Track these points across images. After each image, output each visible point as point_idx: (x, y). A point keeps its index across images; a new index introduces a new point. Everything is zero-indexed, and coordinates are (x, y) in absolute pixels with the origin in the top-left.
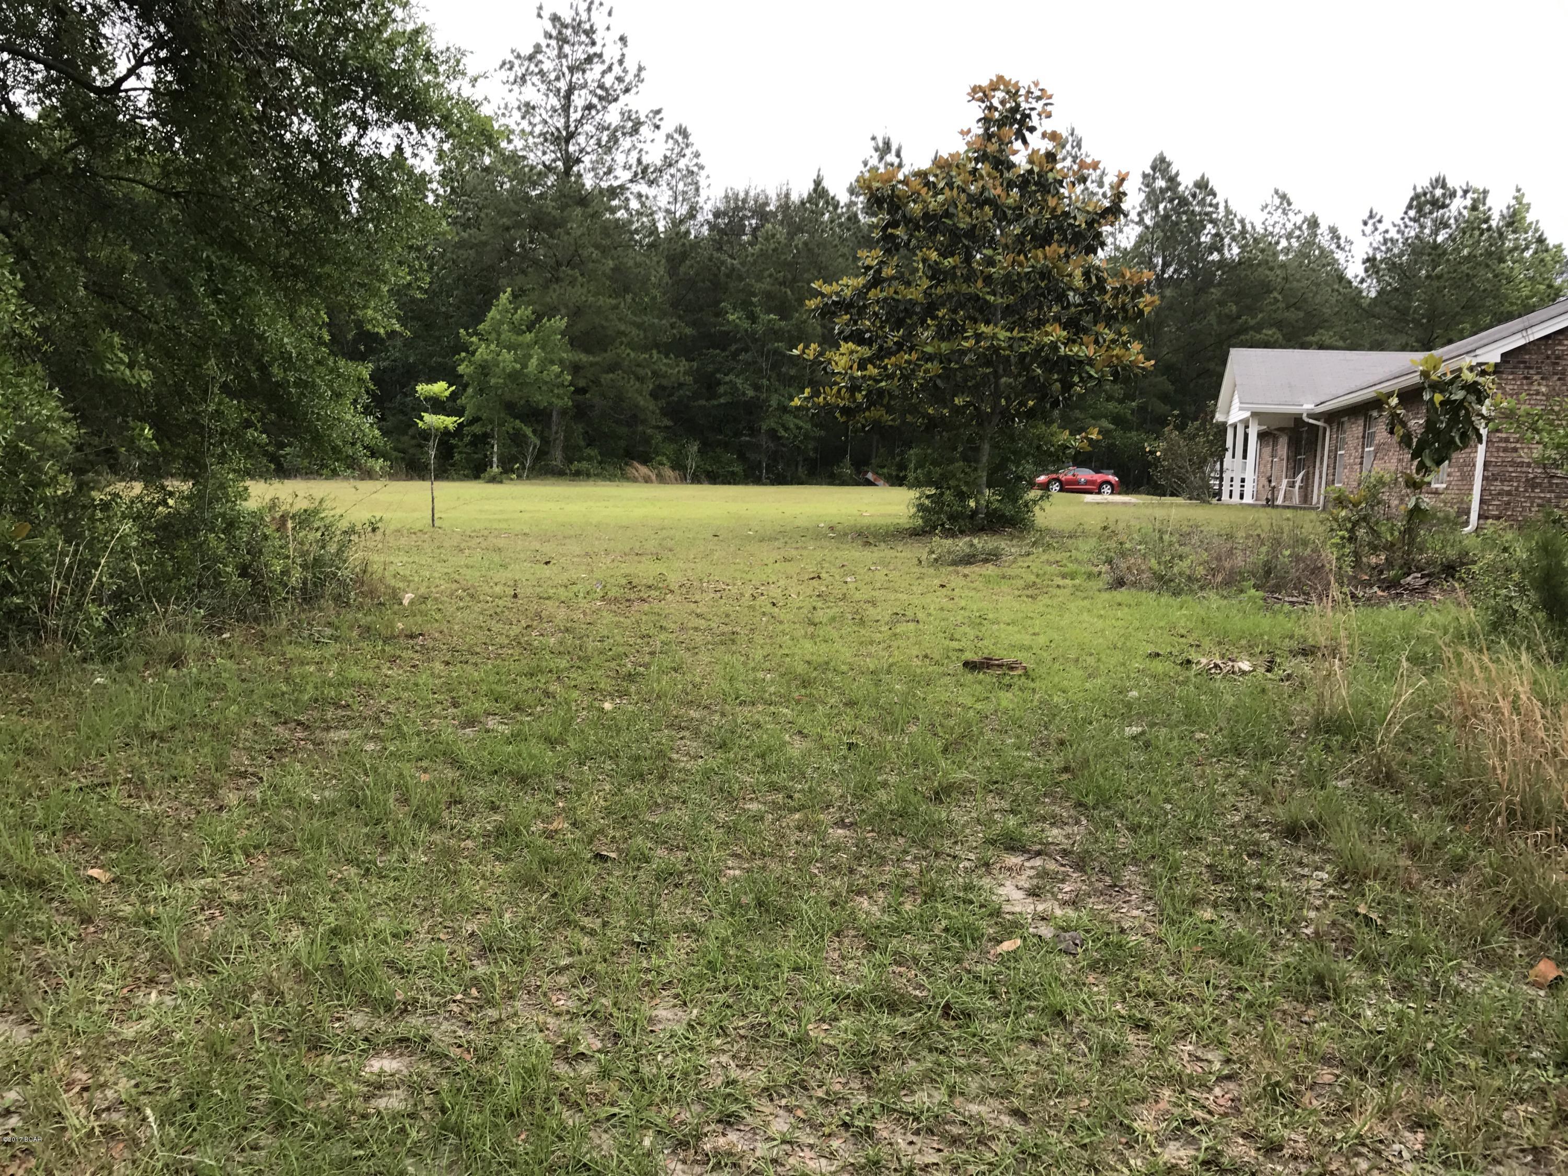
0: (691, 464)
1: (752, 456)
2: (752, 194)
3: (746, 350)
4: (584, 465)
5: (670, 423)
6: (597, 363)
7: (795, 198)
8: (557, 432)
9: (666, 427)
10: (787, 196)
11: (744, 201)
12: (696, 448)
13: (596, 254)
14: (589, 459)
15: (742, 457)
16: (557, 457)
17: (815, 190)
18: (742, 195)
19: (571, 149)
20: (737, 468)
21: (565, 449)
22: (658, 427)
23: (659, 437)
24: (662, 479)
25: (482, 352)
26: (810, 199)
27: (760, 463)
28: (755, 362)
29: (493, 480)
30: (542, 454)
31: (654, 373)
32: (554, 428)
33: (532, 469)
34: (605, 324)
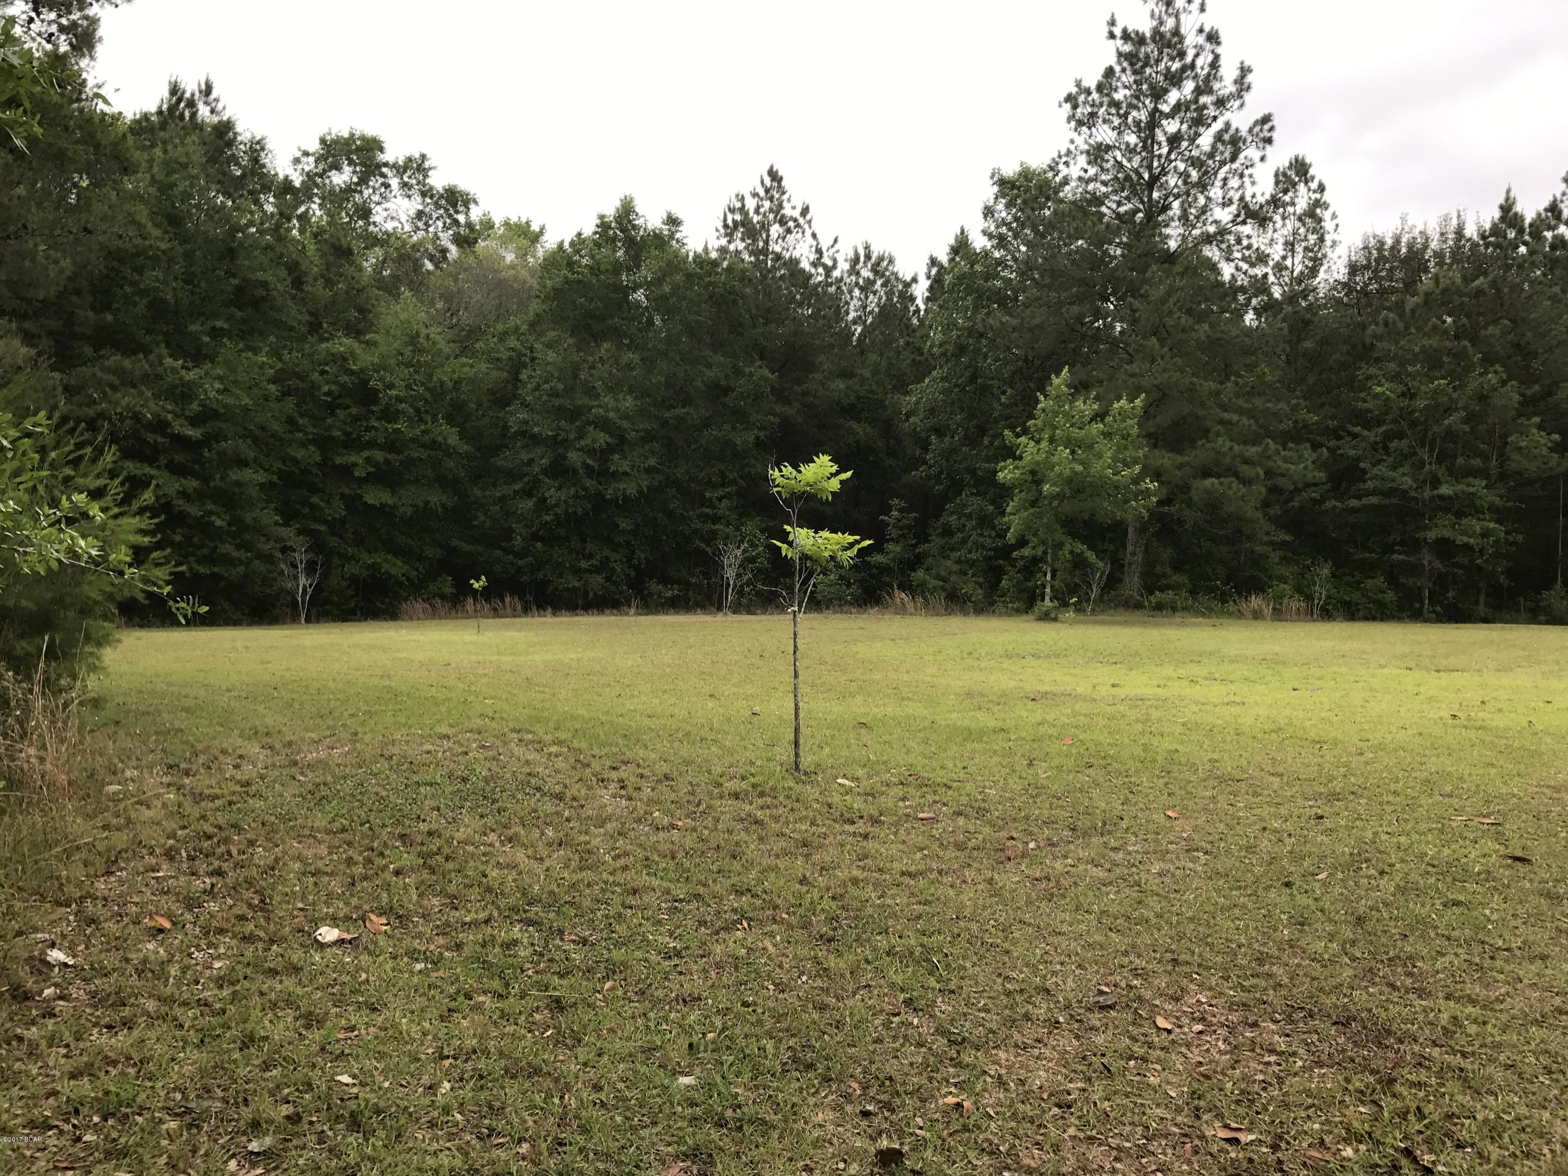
0: (1321, 592)
1: (1410, 582)
2: (1404, 240)
3: (1401, 436)
4: (1168, 596)
5: (1288, 538)
6: (1188, 463)
7: (1471, 231)
8: (1134, 553)
9: (1284, 543)
10: (1459, 232)
11: (1395, 247)
12: (1326, 572)
13: (1185, 320)
14: (1175, 587)
15: (1393, 581)
16: (1132, 583)
17: (1503, 219)
18: (1389, 242)
19: (1155, 195)
20: (1390, 596)
21: (1144, 575)
22: (1272, 543)
23: (1275, 557)
24: (1279, 615)
25: (1030, 451)
26: (1495, 230)
27: (1420, 589)
28: (1415, 454)
29: (1046, 617)
30: (1112, 582)
31: (1269, 473)
32: (1130, 548)
33: (1100, 599)
34: (1201, 413)
